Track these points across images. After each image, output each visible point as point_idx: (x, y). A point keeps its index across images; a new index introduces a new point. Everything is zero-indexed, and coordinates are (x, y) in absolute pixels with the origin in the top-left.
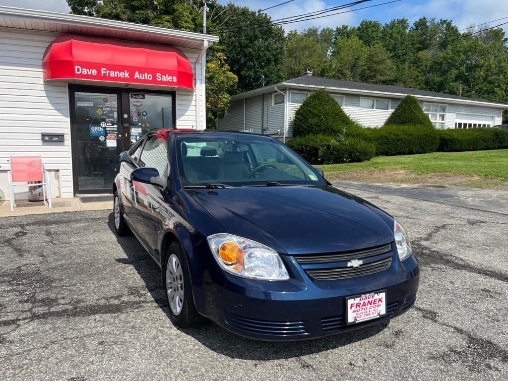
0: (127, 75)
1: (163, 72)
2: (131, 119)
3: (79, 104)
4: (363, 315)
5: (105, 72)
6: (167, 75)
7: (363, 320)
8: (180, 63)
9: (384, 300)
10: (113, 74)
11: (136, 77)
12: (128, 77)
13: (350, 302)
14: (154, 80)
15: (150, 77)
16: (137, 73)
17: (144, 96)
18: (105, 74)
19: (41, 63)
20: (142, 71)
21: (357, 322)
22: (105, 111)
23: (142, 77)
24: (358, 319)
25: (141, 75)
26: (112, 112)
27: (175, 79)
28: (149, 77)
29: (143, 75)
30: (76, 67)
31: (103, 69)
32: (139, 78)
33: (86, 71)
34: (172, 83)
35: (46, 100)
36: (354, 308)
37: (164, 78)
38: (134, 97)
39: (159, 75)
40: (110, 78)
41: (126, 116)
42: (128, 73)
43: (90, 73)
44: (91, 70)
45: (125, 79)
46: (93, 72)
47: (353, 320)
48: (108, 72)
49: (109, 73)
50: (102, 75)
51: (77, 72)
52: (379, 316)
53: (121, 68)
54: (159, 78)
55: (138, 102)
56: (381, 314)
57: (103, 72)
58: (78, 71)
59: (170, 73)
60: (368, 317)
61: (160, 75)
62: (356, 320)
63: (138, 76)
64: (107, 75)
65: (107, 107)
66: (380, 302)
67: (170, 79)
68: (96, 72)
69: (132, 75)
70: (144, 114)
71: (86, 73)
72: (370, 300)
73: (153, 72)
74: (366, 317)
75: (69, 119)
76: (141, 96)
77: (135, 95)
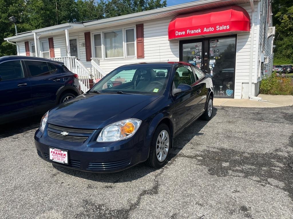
0: (200, 31)
1: (220, 24)
2: (210, 55)
3: (184, 50)
4: (57, 159)
5: (189, 32)
6: (223, 26)
7: (56, 161)
8: (233, 16)
9: (67, 155)
10: (193, 32)
11: (204, 31)
12: (200, 32)
13: (51, 150)
14: (215, 31)
15: (212, 29)
16: (205, 28)
17: (218, 40)
18: (189, 33)
20: (208, 27)
21: (53, 160)
22: (196, 52)
23: (208, 30)
24: (54, 159)
25: (207, 29)
26: (199, 52)
27: (228, 27)
28: (211, 29)
29: (209, 29)
30: (176, 32)
31: (188, 30)
32: (206, 31)
33: (180, 33)
34: (226, 30)
36: (52, 153)
37: (221, 28)
38: (212, 42)
39: (218, 27)
40: (191, 34)
41: (206, 54)
42: (200, 30)
43: (182, 34)
45: (199, 33)
46: (183, 33)
47: (52, 159)
48: (190, 31)
49: (191, 32)
50: (188, 33)
51: (176, 35)
53: (196, 28)
54: (218, 29)
55: (214, 44)
56: (65, 162)
57: (188, 32)
58: (177, 34)
59: (225, 24)
60: (59, 161)
61: (219, 26)
62: (53, 159)
63: (206, 30)
64: (190, 33)
65: (197, 50)
66: (65, 156)
67: (224, 27)
68: (185, 33)
69: (202, 30)
70: (218, 51)
71: (180, 34)
72: (60, 152)
73: (214, 26)
74: (58, 160)
77: (212, 41)
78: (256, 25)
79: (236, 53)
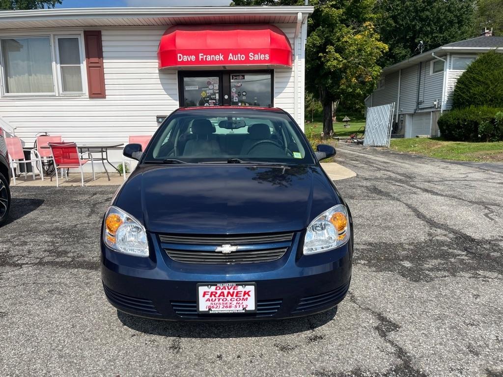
0: (221, 58)
1: (256, 51)
2: (232, 100)
3: (187, 88)
4: (221, 306)
5: (202, 57)
6: (259, 54)
7: (220, 312)
8: (273, 40)
9: (252, 294)
10: (209, 58)
11: (230, 58)
12: (223, 59)
13: (202, 290)
14: (247, 60)
15: (243, 57)
16: (231, 55)
17: (244, 76)
18: (202, 59)
19: (155, 54)
20: (235, 52)
21: (211, 312)
22: (208, 93)
23: (236, 58)
24: (212, 309)
25: (234, 56)
26: (214, 94)
27: (267, 57)
28: (241, 57)
29: (237, 56)
30: (179, 55)
31: (200, 55)
32: (233, 59)
33: (186, 58)
34: (265, 61)
35: (160, 86)
36: (207, 297)
37: (256, 58)
38: (235, 78)
39: (251, 55)
40: (206, 62)
41: (226, 97)
42: (223, 56)
43: (189, 60)
44: (190, 57)
45: (220, 62)
46: (192, 58)
47: (207, 310)
48: (205, 56)
49: (206, 58)
50: (200, 60)
51: (179, 60)
52: (244, 311)
53: (216, 52)
54: (251, 58)
55: (238, 82)
56: (247, 309)
57: (200, 57)
58: (180, 58)
59: (263, 51)
60: (228, 309)
61: (253, 54)
62: (210, 309)
63: (232, 58)
64: (204, 60)
65: (210, 89)
66: (246, 296)
67: (262, 57)
68: (195, 58)
69: (226, 57)
70: (244, 94)
71: (186, 60)
72: (231, 291)
73: (246, 52)
74: (225, 309)
75: (178, 102)
76: (241, 77)
77: (235, 76)
78: (300, 58)
79: (274, 99)
